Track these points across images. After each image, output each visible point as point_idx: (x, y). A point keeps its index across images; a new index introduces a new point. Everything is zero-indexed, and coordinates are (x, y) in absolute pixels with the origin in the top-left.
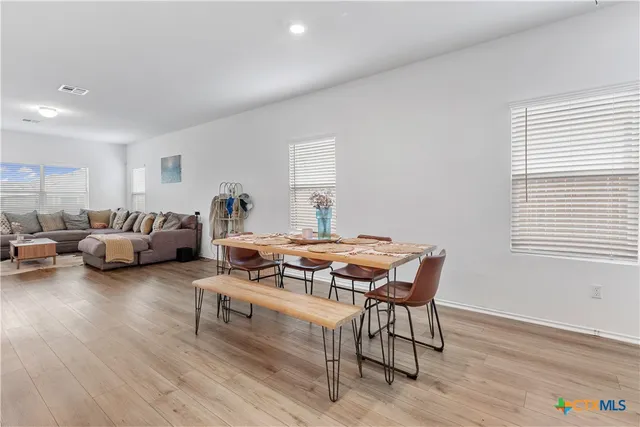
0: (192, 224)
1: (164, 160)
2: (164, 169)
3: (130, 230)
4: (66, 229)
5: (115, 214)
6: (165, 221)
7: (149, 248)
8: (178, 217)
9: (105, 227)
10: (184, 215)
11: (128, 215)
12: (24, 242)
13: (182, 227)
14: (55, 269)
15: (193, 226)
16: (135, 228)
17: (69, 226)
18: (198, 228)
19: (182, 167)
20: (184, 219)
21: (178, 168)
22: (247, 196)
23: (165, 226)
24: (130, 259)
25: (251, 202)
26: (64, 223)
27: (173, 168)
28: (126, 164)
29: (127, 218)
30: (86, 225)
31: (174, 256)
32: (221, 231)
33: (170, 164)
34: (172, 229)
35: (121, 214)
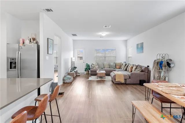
0: (146, 71)
1: (137, 45)
2: (137, 48)
3: (126, 70)
4: (110, 68)
5: (122, 64)
6: (136, 68)
7: (129, 78)
8: (141, 67)
9: (119, 68)
10: (144, 66)
11: (126, 65)
12: (99, 71)
13: (142, 71)
14: (105, 81)
15: (147, 71)
16: (127, 70)
17: (111, 67)
18: (149, 72)
19: (144, 47)
20: (143, 68)
21: (142, 47)
22: (171, 60)
23: (136, 70)
24: (123, 81)
25: (173, 63)
26: (109, 66)
27: (140, 47)
28: (127, 47)
29: (125, 66)
30: (115, 67)
31: (138, 82)
32: (157, 76)
33: (139, 46)
34: (138, 72)
35: (124, 64)
